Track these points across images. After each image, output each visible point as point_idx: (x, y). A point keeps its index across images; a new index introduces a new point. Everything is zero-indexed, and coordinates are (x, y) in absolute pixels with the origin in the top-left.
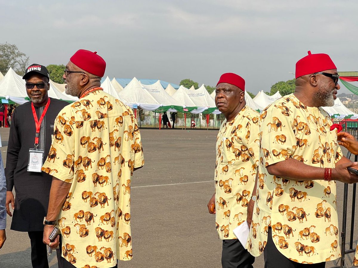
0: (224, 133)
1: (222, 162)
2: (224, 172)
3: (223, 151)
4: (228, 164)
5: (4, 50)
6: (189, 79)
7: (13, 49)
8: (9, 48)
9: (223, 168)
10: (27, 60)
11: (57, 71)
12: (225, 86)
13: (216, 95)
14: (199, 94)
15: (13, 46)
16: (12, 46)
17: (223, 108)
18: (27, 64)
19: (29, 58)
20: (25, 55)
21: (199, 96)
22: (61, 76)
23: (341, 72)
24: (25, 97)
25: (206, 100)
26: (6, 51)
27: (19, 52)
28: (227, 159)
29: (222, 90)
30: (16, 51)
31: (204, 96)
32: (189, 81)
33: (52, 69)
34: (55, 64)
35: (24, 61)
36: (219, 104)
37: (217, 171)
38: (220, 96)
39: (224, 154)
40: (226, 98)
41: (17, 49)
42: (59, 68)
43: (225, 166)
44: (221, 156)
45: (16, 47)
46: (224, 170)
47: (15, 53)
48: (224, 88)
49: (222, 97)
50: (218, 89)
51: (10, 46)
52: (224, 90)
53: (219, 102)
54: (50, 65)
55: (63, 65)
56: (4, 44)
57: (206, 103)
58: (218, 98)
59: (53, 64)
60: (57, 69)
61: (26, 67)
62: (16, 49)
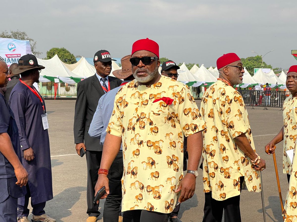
0: (292, 104)
1: (291, 123)
2: (294, 130)
3: (293, 116)
4: (296, 124)
5: (15, 37)
6: (165, 58)
7: (23, 36)
8: (20, 34)
9: (293, 127)
10: (35, 44)
11: (59, 53)
12: (294, 74)
13: (287, 79)
14: (181, 71)
15: (24, 33)
16: (22, 33)
17: (292, 89)
18: (35, 48)
19: (36, 43)
20: (33, 41)
21: (181, 72)
22: (62, 57)
23: (295, 50)
24: (43, 76)
25: (186, 75)
26: (17, 37)
27: (28, 38)
28: (295, 121)
29: (292, 77)
30: (26, 37)
31: (185, 72)
32: (165, 59)
33: (55, 51)
34: (57, 48)
35: (33, 45)
36: (289, 86)
37: (287, 129)
38: (291, 80)
39: (293, 118)
40: (295, 82)
41: (27, 36)
42: (60, 51)
43: (294, 125)
44: (290, 119)
45: (25, 34)
46: (294, 129)
47: (25, 39)
48: (293, 75)
49: (292, 81)
50: (289, 75)
51: (20, 33)
52: (294, 77)
53: (290, 84)
54: (53, 48)
55: (63, 48)
56: (16, 31)
57: (186, 78)
58: (289, 82)
59: (56, 47)
60: (59, 52)
61: (34, 50)
62: (25, 36)
